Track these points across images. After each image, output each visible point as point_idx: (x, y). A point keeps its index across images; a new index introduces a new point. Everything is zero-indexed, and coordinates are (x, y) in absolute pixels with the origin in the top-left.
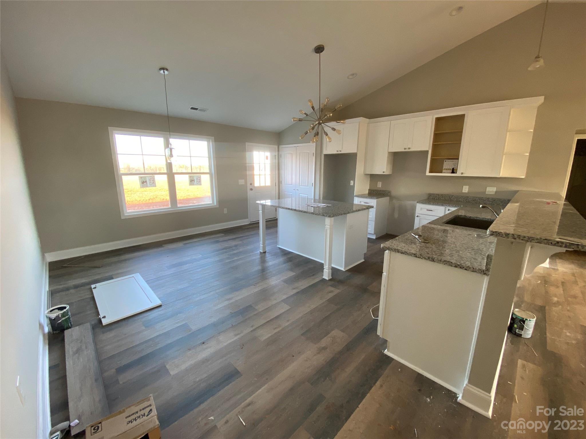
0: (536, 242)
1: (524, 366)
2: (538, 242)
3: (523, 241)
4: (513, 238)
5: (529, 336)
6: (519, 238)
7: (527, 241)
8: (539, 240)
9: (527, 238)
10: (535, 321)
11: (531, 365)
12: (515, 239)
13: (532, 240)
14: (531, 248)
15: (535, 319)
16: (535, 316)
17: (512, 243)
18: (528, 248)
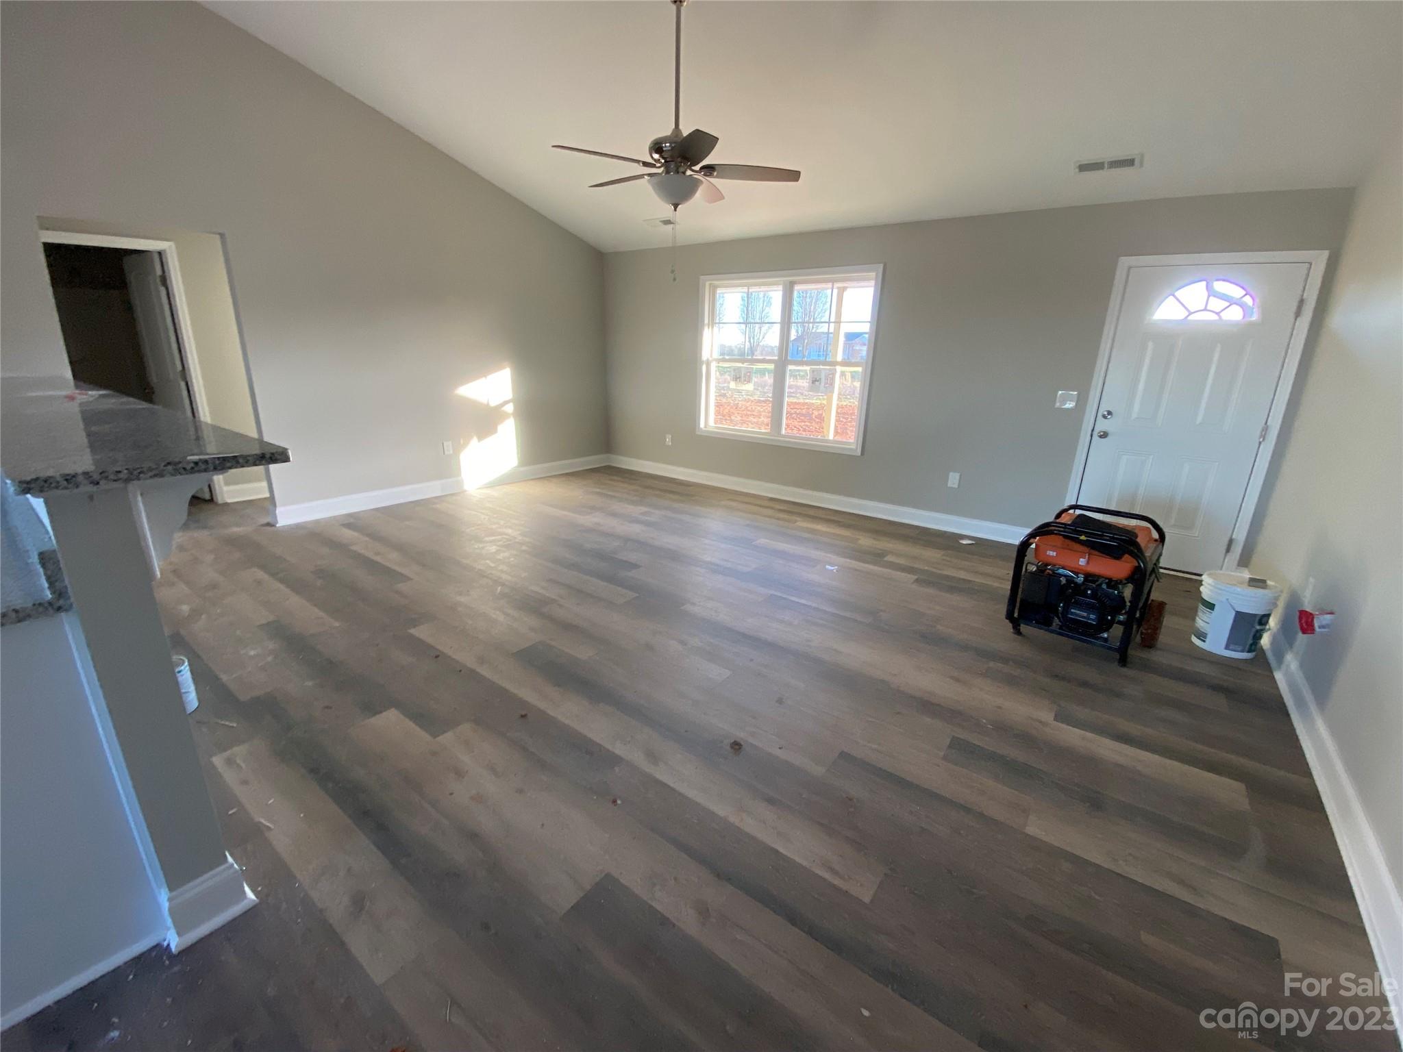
0: (151, 477)
1: (230, 762)
2: (155, 476)
3: (116, 485)
4: (91, 483)
5: (195, 704)
6: (106, 478)
7: (127, 480)
8: (153, 469)
9: (126, 471)
10: (188, 668)
11: (239, 751)
12: (98, 483)
13: (140, 473)
14: (142, 495)
15: (186, 663)
16: (182, 657)
17: (91, 498)
18: (135, 497)
